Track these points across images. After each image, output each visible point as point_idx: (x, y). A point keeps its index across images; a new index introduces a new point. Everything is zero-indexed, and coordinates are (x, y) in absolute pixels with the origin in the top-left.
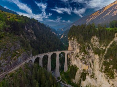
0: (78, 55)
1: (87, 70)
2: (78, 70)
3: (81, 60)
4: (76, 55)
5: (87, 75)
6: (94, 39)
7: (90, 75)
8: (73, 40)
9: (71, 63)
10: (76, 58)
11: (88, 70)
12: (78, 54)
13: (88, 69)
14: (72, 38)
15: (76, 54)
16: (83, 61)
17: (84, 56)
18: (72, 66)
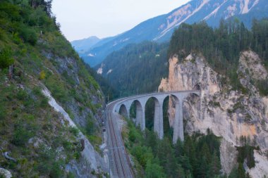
0: (217, 101)
1: (252, 138)
2: (222, 141)
3: (229, 112)
4: (210, 102)
5: (255, 151)
6: (247, 59)
7: (263, 150)
8: (193, 61)
9: (192, 127)
10: (208, 110)
11: (255, 137)
12: (214, 98)
13: (256, 133)
14: (189, 57)
15: (208, 100)
16: (240, 115)
17: (238, 99)
18: (197, 134)
